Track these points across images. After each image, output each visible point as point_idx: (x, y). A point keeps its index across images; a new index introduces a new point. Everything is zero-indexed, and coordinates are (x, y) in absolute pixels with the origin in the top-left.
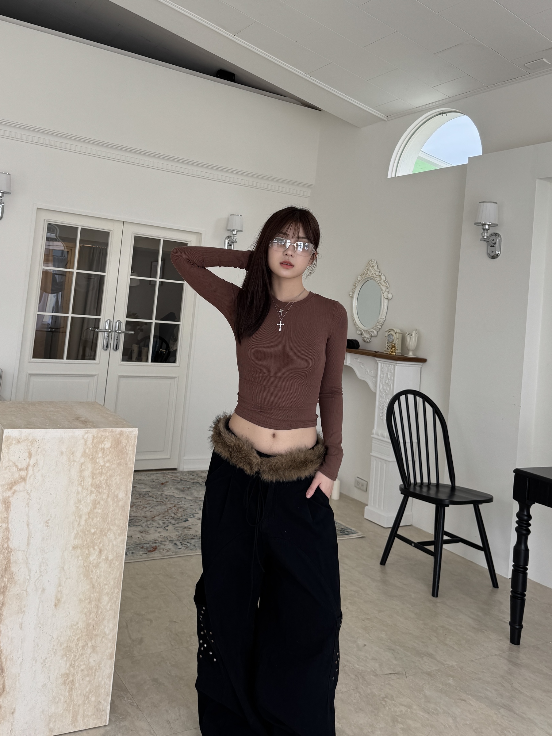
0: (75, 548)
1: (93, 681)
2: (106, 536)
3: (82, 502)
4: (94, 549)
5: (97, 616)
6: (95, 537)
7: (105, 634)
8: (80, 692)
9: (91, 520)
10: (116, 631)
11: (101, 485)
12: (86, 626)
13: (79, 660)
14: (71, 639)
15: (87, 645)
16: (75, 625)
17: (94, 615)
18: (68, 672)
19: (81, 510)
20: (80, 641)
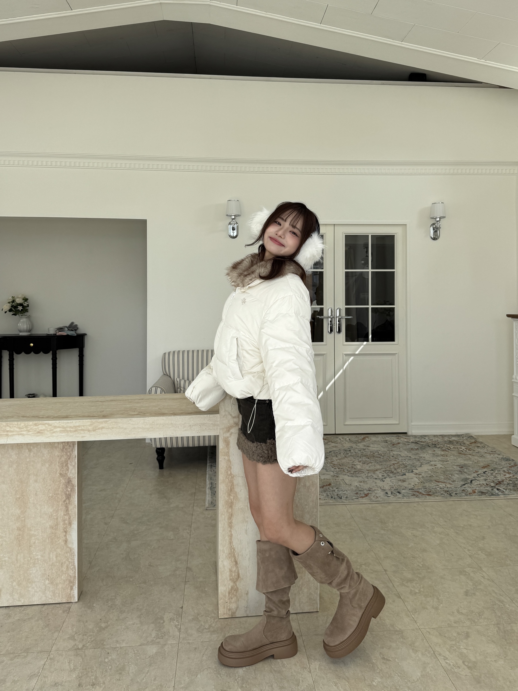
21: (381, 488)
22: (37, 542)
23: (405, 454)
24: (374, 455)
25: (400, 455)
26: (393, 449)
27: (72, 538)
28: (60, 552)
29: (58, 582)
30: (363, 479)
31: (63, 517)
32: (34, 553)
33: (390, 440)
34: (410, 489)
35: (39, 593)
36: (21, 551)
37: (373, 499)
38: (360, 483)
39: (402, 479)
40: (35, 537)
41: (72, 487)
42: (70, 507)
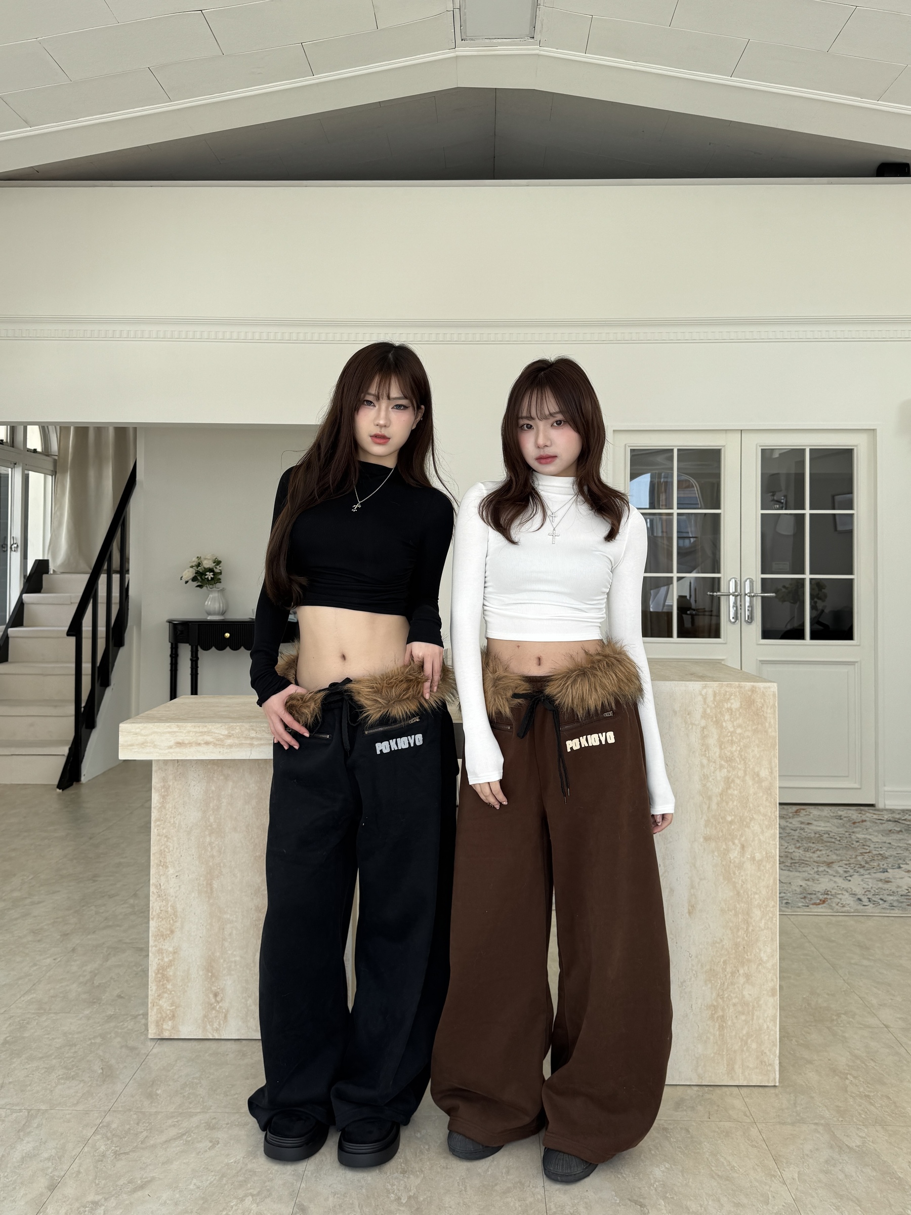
0: (707, 839)
1: (751, 1022)
2: (749, 827)
3: (711, 779)
4: (734, 844)
5: (747, 936)
6: (733, 827)
7: (762, 961)
8: (734, 1033)
9: (724, 804)
10: (777, 959)
11: (733, 758)
12: (734, 946)
13: (729, 990)
14: (714, 960)
15: (738, 971)
16: (719, 943)
17: (743, 933)
18: (715, 1004)
19: (710, 789)
20: (728, 965)
21: (847, 892)
23: (880, 839)
24: (821, 837)
25: (870, 839)
26: (855, 830)
30: (810, 876)
33: (846, 815)
34: (902, 895)
37: (837, 907)
38: (807, 882)
39: (883, 878)
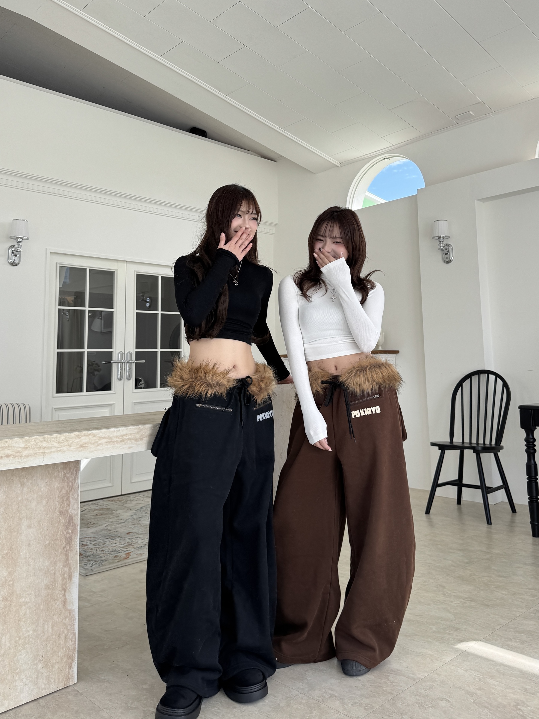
22: (28, 612)
27: (72, 596)
28: (57, 619)
29: (54, 661)
31: (61, 571)
32: (24, 630)
35: (29, 685)
36: (7, 630)
40: (26, 606)
41: (73, 528)
42: (71, 555)
